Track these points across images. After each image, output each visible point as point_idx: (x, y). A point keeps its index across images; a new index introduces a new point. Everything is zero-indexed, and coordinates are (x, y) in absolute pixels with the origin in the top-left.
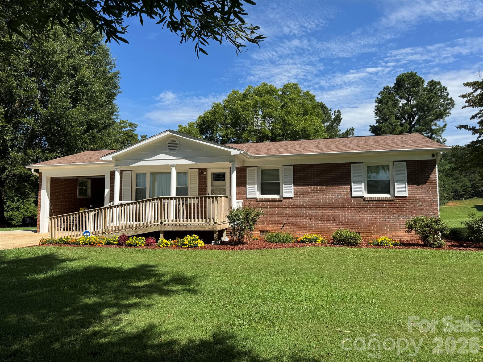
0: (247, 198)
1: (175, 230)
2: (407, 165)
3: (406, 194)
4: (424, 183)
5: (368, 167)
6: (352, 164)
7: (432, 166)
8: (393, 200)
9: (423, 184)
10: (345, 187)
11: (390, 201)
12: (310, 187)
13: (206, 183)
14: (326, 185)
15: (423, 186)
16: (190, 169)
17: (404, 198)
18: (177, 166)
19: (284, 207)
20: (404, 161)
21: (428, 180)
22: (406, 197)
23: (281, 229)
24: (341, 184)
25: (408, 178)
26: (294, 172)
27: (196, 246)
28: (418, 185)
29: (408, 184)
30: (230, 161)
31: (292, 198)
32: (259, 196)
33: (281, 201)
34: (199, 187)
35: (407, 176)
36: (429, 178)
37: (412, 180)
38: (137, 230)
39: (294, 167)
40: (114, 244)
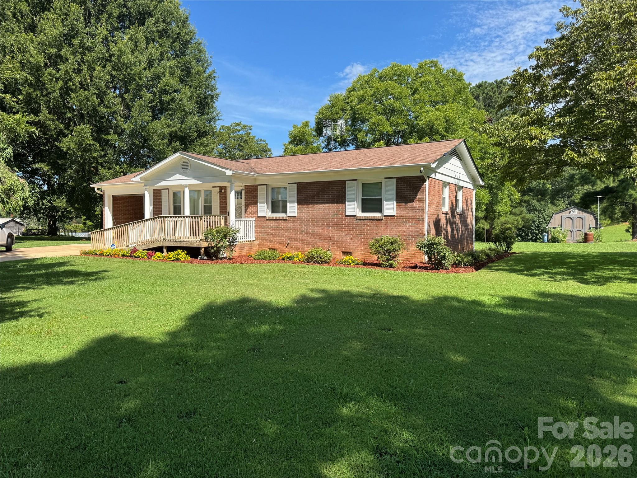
0: (258, 217)
1: (172, 245)
2: (396, 182)
3: (394, 213)
4: (412, 201)
5: (363, 184)
6: (347, 182)
7: (420, 182)
8: (382, 220)
9: (410, 202)
10: (341, 205)
11: (379, 220)
12: (311, 206)
13: (226, 201)
14: (325, 203)
15: (411, 204)
16: (213, 187)
17: (392, 217)
18: (189, 186)
19: (289, 225)
20: (394, 178)
21: (415, 198)
22: (394, 216)
23: (286, 247)
24: (337, 203)
25: (397, 196)
26: (297, 190)
27: (178, 260)
28: (406, 203)
29: (397, 202)
30: (229, 181)
31: (295, 216)
32: (270, 215)
33: (286, 220)
34: (220, 205)
35: (396, 194)
36: (417, 195)
37: (400, 198)
38: (148, 245)
39: (297, 185)
40: (127, 256)
